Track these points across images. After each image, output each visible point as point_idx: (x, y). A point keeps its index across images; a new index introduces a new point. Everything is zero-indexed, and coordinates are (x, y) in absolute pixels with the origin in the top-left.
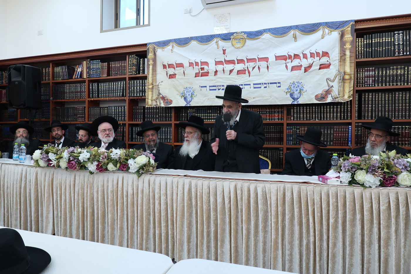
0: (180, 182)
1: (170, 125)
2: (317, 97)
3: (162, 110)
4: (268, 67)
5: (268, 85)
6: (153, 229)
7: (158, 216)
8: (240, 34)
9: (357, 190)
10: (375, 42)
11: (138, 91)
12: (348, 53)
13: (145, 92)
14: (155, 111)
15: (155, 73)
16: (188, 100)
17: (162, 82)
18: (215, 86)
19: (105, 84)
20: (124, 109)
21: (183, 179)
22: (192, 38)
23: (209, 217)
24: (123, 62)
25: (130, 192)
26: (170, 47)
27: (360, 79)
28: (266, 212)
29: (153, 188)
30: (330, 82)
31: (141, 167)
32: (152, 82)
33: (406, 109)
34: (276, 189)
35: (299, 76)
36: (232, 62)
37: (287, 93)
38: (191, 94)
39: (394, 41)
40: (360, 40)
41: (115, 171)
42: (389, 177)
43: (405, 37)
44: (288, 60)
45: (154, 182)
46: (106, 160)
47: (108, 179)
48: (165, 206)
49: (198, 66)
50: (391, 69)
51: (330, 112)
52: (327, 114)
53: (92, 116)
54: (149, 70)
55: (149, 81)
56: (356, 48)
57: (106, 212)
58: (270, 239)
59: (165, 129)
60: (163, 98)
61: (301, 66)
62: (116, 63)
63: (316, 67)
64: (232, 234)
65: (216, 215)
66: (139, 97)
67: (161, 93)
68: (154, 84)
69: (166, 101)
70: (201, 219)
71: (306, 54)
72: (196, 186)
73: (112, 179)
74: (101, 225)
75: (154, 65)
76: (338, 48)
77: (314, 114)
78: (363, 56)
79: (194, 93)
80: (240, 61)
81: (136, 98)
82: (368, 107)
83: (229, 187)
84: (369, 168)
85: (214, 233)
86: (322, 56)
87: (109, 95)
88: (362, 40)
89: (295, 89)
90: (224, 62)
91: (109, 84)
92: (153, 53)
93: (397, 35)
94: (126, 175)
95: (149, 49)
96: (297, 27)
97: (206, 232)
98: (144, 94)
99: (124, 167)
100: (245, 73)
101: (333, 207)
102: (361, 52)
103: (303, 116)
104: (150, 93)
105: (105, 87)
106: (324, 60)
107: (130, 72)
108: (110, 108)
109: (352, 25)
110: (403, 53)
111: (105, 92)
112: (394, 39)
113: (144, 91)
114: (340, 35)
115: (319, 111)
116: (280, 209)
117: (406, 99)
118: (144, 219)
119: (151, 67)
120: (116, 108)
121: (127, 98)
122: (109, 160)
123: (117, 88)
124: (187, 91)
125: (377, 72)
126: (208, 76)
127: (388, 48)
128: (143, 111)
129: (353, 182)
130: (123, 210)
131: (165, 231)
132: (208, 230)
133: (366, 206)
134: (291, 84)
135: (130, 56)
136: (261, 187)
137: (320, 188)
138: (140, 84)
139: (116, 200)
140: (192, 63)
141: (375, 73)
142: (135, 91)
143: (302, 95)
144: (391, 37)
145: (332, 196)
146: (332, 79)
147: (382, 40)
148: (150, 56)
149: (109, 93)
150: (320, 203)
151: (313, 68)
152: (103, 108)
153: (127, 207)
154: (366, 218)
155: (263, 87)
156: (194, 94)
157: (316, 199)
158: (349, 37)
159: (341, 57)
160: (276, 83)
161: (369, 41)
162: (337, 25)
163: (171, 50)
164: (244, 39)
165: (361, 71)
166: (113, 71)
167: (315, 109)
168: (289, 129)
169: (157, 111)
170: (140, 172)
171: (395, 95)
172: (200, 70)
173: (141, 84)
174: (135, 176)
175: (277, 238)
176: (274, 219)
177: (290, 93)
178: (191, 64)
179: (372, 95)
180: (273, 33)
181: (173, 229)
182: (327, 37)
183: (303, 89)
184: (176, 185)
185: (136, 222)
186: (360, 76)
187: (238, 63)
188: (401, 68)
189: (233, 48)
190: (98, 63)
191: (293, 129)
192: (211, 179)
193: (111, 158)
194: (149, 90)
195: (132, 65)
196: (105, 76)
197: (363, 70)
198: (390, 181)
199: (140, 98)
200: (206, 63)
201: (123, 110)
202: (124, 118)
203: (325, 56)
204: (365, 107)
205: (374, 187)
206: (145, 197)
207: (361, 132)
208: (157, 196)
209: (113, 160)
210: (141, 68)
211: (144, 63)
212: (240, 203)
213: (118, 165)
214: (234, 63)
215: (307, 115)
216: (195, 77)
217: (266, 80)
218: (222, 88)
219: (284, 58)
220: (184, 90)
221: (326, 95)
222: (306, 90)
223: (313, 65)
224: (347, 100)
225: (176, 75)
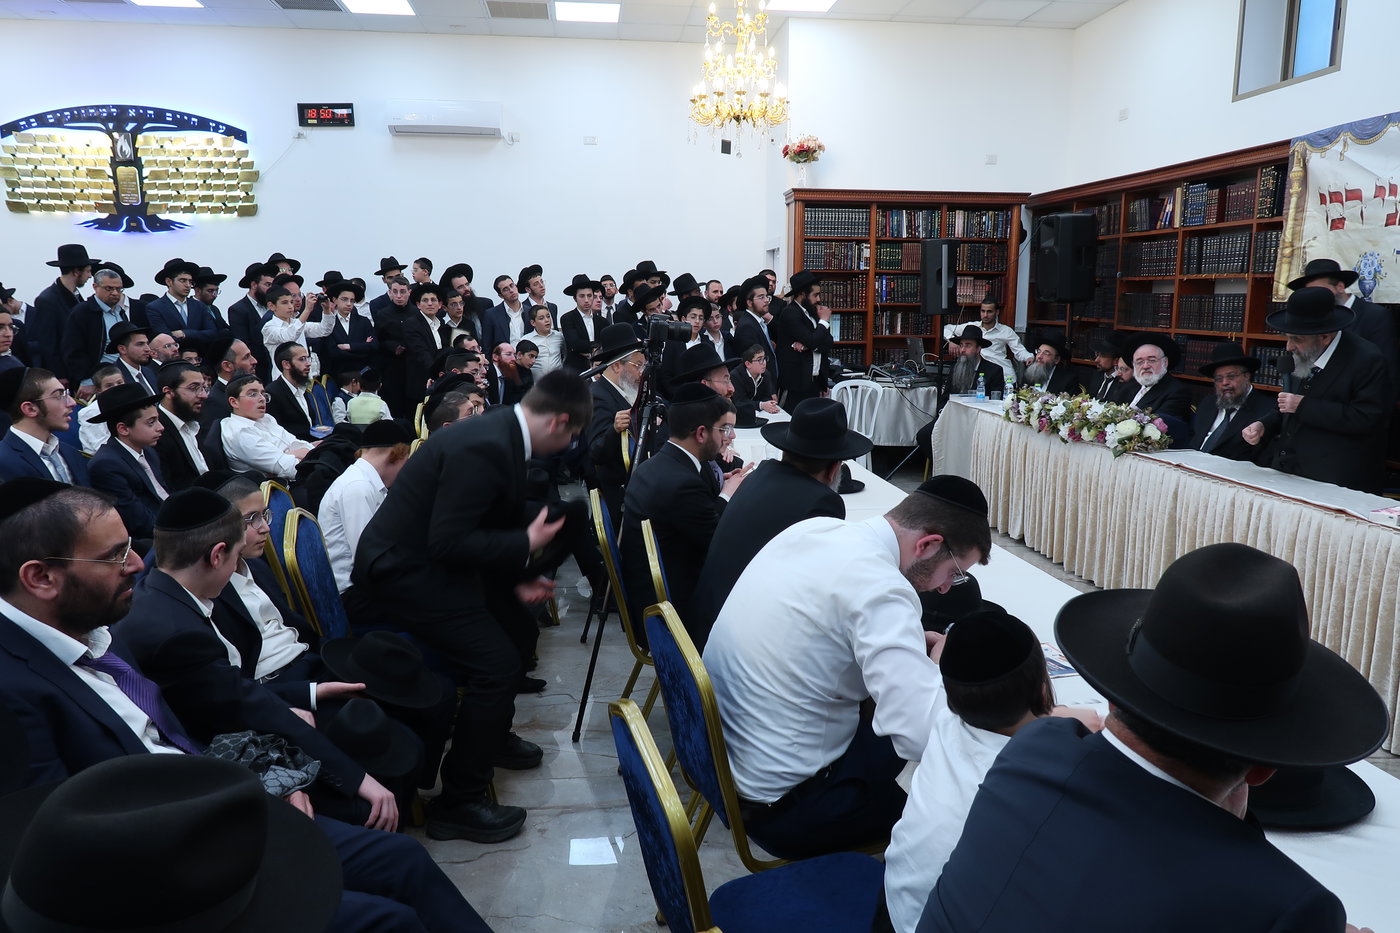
15: (1300, 216)
16: (1368, 287)
17: (1314, 238)
19: (1214, 240)
20: (1244, 303)
22: (1390, 118)
24: (1251, 184)
26: (1338, 147)
31: (1122, 440)
32: (1293, 239)
38: (1373, 272)
49: (1396, 195)
53: (1184, 315)
54: (1289, 209)
55: (1286, 232)
62: (1238, 188)
68: (1297, 245)
75: (1302, 196)
79: (1380, 268)
81: (1265, 276)
87: (1218, 267)
91: (1218, 242)
92: (1301, 165)
95: (1293, 153)
99: (1100, 437)
104: (1285, 267)
105: (1213, 248)
107: (1260, 210)
108: (1218, 300)
111: (1211, 260)
119: (1294, 201)
120: (1229, 300)
121: (1249, 277)
122: (1085, 420)
123: (1233, 250)
124: (1366, 264)
135: (1264, 171)
140: (1382, 188)
142: (1267, 259)
148: (1295, 170)
149: (1219, 263)
156: (1380, 272)
163: (1341, 154)
166: (1232, 208)
170: (1120, 449)
174: (1111, 454)
178: (1379, 191)
190: (1203, 191)
193: (1088, 416)
194: (1284, 259)
195: (1265, 192)
196: (1213, 222)
202: (1242, 326)
209: (1090, 422)
213: (1094, 433)
216: (1386, 225)
220: (1360, 259)
225: (1346, 222)
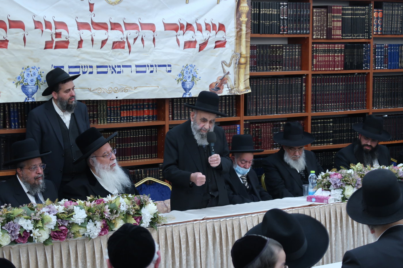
2: (211, 87)
4: (154, 39)
5: (155, 68)
10: (263, 14)
12: (244, 28)
16: (30, 90)
18: (79, 67)
30: (225, 67)
35: (193, 57)
36: (102, 26)
37: (178, 81)
38: (35, 80)
43: (289, 11)
44: (179, 32)
49: (51, 28)
61: (196, 42)
63: (211, 45)
71: (200, 25)
76: (234, 19)
79: (40, 78)
80: (115, 26)
86: (219, 30)
89: (187, 76)
90: (91, 25)
93: (282, 6)
100: (124, 48)
106: (220, 36)
110: (287, 31)
112: (280, 11)
114: (237, 3)
124: (28, 74)
126: (67, 48)
127: (274, 23)
134: (183, 69)
140: (39, 22)
143: (195, 84)
144: (277, 9)
146: (228, 62)
147: (269, 11)
151: (208, 46)
155: (148, 72)
156: (40, 80)
158: (245, 7)
159: (238, 32)
160: (165, 66)
161: (256, 10)
171: (277, 83)
172: (54, 36)
177: (181, 82)
178: (38, 24)
183: (196, 76)
200: (62, 25)
203: (221, 30)
214: (107, 29)
216: (45, 48)
217: (152, 61)
218: (90, 70)
219: (175, 28)
220: (23, 71)
221: (221, 85)
222: (200, 77)
223: (208, 42)
224: (244, 92)
225: (9, 43)
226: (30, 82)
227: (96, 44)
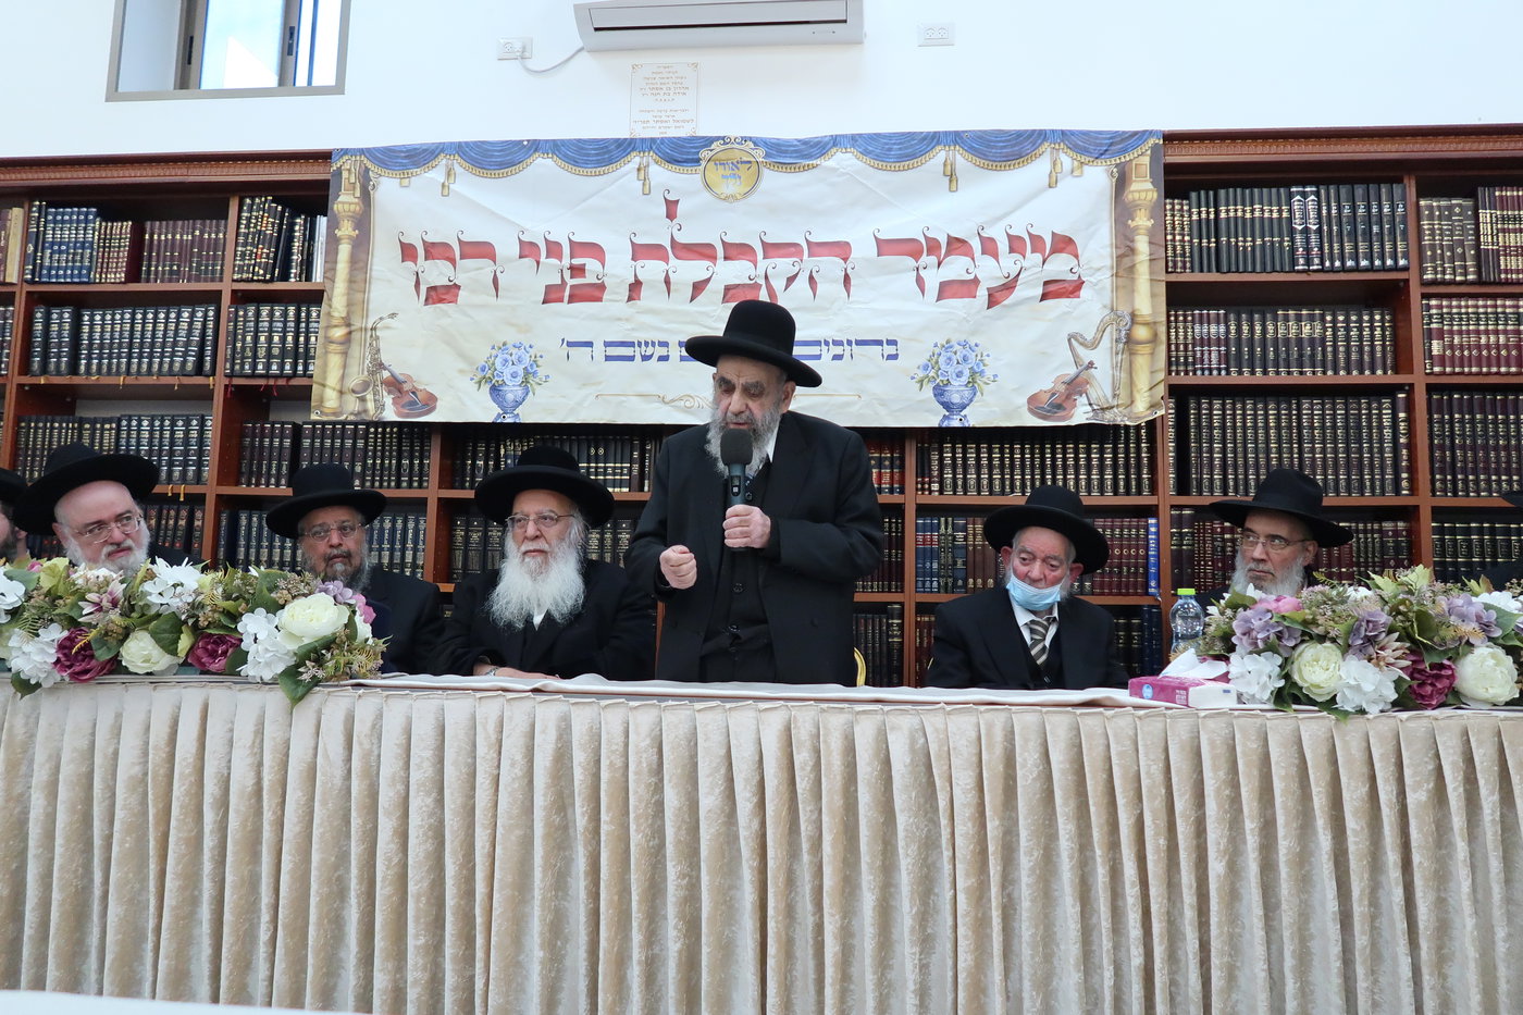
0: (511, 718)
1: (419, 505)
2: (1034, 403)
3: (383, 442)
4: (847, 279)
5: (847, 347)
6: (357, 966)
7: (390, 896)
8: (736, 146)
9: (1312, 727)
10: (1228, 219)
11: (276, 351)
12: (1142, 245)
13: (308, 357)
14: (349, 443)
15: (360, 277)
16: (510, 397)
17: (393, 315)
18: (631, 344)
19: (113, 315)
20: (201, 432)
21: (526, 706)
22: (536, 146)
23: (655, 889)
24: (211, 224)
25: (241, 778)
26: (436, 175)
27: (1177, 350)
28: (929, 844)
29: (366, 755)
30: (1080, 350)
31: (310, 651)
32: (348, 313)
33: (1336, 459)
34: (974, 735)
35: (968, 321)
36: (703, 251)
37: (921, 382)
38: (521, 373)
39: (1290, 220)
40: (1177, 207)
41: (162, 673)
42: (1433, 666)
43: (1324, 208)
44: (925, 259)
45: (374, 726)
46: (115, 616)
47: (119, 716)
48: (429, 846)
49: (560, 257)
50: (1280, 318)
51: (1077, 467)
52: (1065, 474)
53: (34, 456)
54: (336, 262)
55: (330, 306)
56: (1166, 235)
57: (97, 892)
58: (950, 974)
59: (394, 522)
60: (396, 385)
61: (976, 281)
62: (175, 228)
63: (1029, 290)
64: (771, 962)
65: (690, 877)
66: (276, 377)
67: (386, 364)
68: (357, 323)
69: (406, 399)
70: (616, 898)
71: (992, 240)
72: (595, 739)
73: (142, 717)
74: (58, 967)
75: (362, 243)
76: (1108, 224)
77: (1018, 471)
78: (1188, 265)
80: (735, 251)
81: (262, 382)
82: (1211, 450)
83: (753, 736)
84: (1352, 631)
85: (679, 965)
86: (1053, 251)
87: (129, 364)
88: (1185, 208)
89: (951, 370)
90: (669, 249)
91: (133, 319)
92: (358, 194)
93: (1298, 197)
94: (219, 696)
95: (339, 172)
96: (956, 138)
97: (639, 963)
98: (300, 368)
99: (213, 655)
101: (1220, 806)
102: (1183, 247)
103: (979, 479)
104: (335, 361)
105: (113, 330)
106: (1060, 266)
107: (241, 267)
108: (129, 426)
109: (1155, 148)
110: (1322, 263)
111: (111, 348)
112: (1290, 211)
113: (302, 354)
114: (1114, 180)
115: (1037, 461)
116: (993, 826)
117: (1334, 427)
118: (313, 918)
119: (344, 251)
120: (162, 426)
121: (218, 384)
122: (134, 615)
123: (171, 334)
124: (506, 361)
125: (1233, 328)
126: (599, 299)
127: (1272, 243)
128: (292, 443)
129: (1289, 695)
130: (191, 879)
131: (427, 976)
132: (650, 952)
133: (1353, 794)
134: (937, 350)
135: (248, 201)
136: (906, 732)
137: (1160, 725)
138: (285, 322)
139: (157, 824)
140: (533, 244)
141: (1228, 331)
142: (262, 352)
143: (978, 394)
144: (1279, 205)
145: (1214, 758)
146: (1089, 336)
147: (1253, 211)
148: (343, 203)
149: (130, 357)
150: (1163, 791)
151: (1019, 293)
152: (93, 422)
153: (221, 861)
154: (1356, 843)
155: (826, 357)
156: (535, 373)
157: (1148, 773)
158: (1147, 191)
159: (1120, 258)
160: (879, 343)
161: (1208, 213)
162: (1101, 145)
163: (443, 185)
164: (755, 167)
165: (1181, 318)
166: (158, 261)
167: (1023, 453)
168: (924, 528)
169: (360, 444)
170: (304, 677)
171: (1299, 409)
172: (567, 274)
173: (292, 324)
174: (276, 699)
175: (981, 966)
176: (967, 875)
177: (932, 385)
178: (528, 249)
179: (1224, 405)
180: (866, 153)
181: (468, 959)
182: (1066, 184)
183: (982, 372)
184: (493, 737)
185: (264, 935)
186: (1177, 337)
187: (726, 258)
188: (1312, 318)
189: (706, 195)
190: (87, 221)
191: (943, 527)
192: (670, 703)
193: (148, 606)
194: (330, 348)
195: (253, 239)
196: (114, 278)
197: (1185, 316)
198: (1432, 685)
199: (281, 382)
200: (595, 250)
201: (194, 434)
202: (199, 473)
203: (1061, 251)
204: (1200, 450)
205: (1373, 710)
206: (324, 803)
207: (1191, 542)
208: (391, 794)
209: (158, 615)
210: (295, 257)
211: (310, 238)
212: (808, 809)
213: (185, 642)
214: (713, 258)
215: (990, 474)
216: (543, 303)
217: (840, 330)
218: (662, 351)
219: (910, 248)
220: (494, 352)
221: (1068, 397)
222: (995, 376)
223: (1019, 282)
224: (1145, 417)
225: (461, 292)
226: (509, 377)
227: (676, 290)
